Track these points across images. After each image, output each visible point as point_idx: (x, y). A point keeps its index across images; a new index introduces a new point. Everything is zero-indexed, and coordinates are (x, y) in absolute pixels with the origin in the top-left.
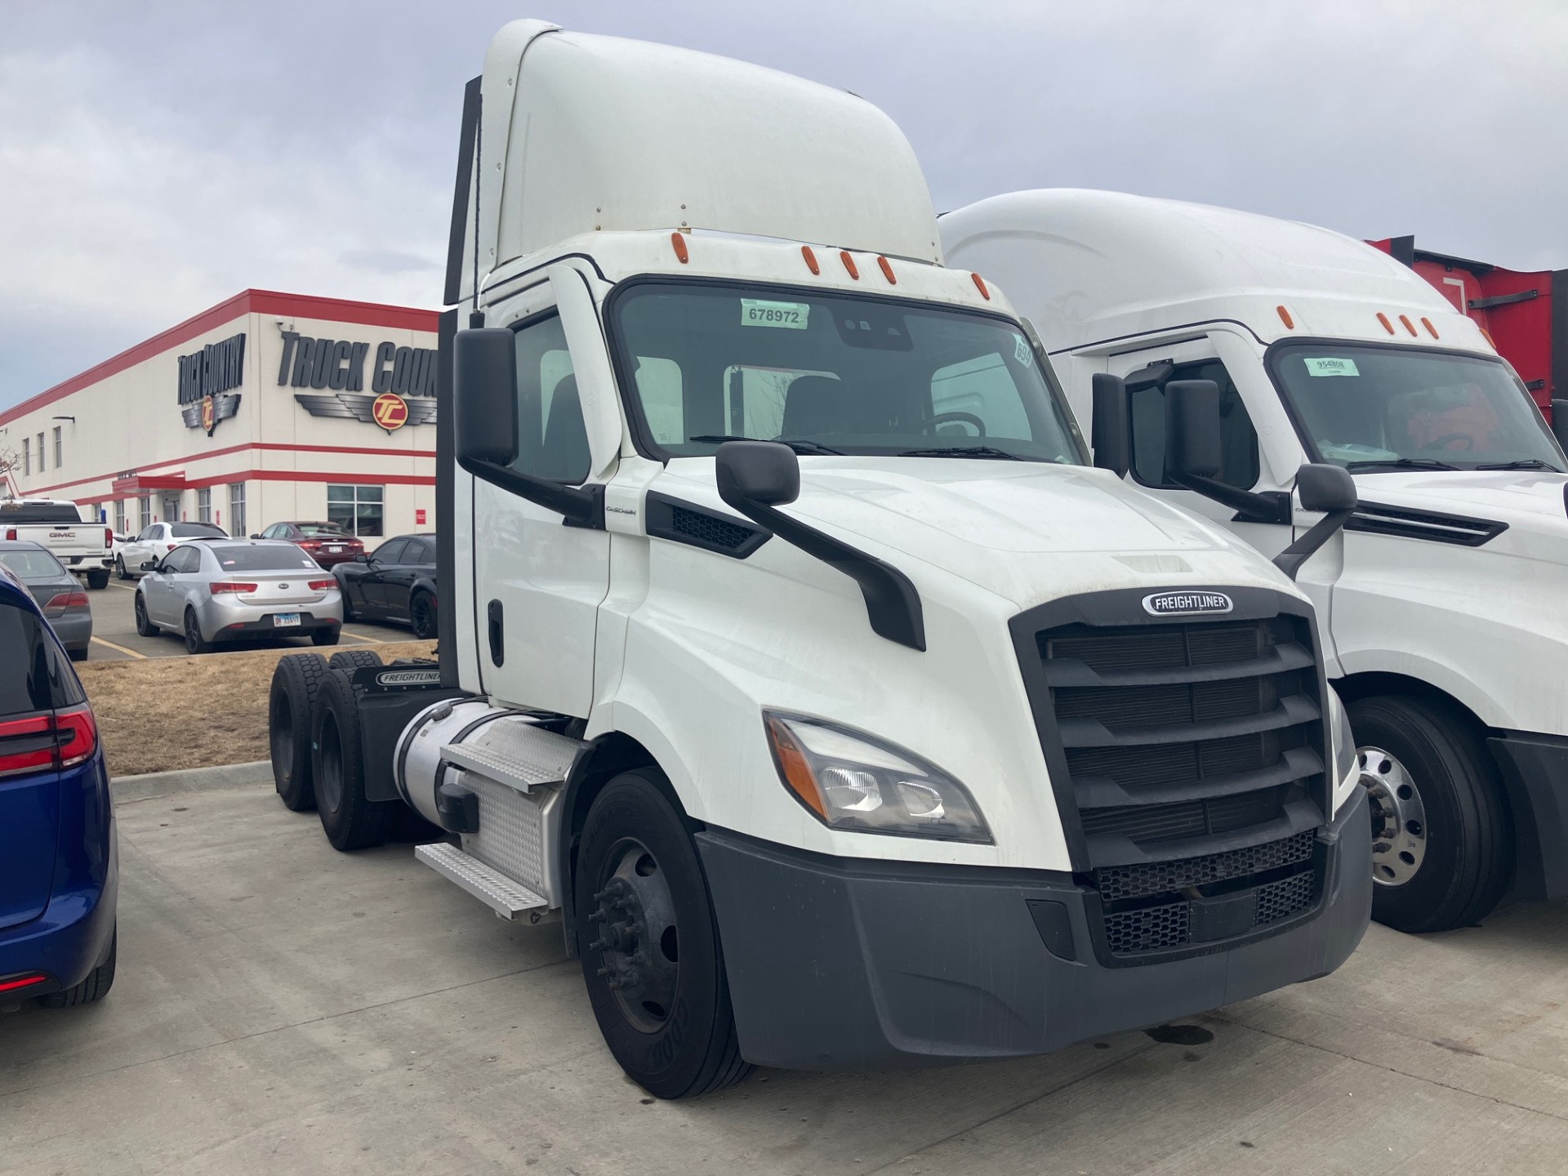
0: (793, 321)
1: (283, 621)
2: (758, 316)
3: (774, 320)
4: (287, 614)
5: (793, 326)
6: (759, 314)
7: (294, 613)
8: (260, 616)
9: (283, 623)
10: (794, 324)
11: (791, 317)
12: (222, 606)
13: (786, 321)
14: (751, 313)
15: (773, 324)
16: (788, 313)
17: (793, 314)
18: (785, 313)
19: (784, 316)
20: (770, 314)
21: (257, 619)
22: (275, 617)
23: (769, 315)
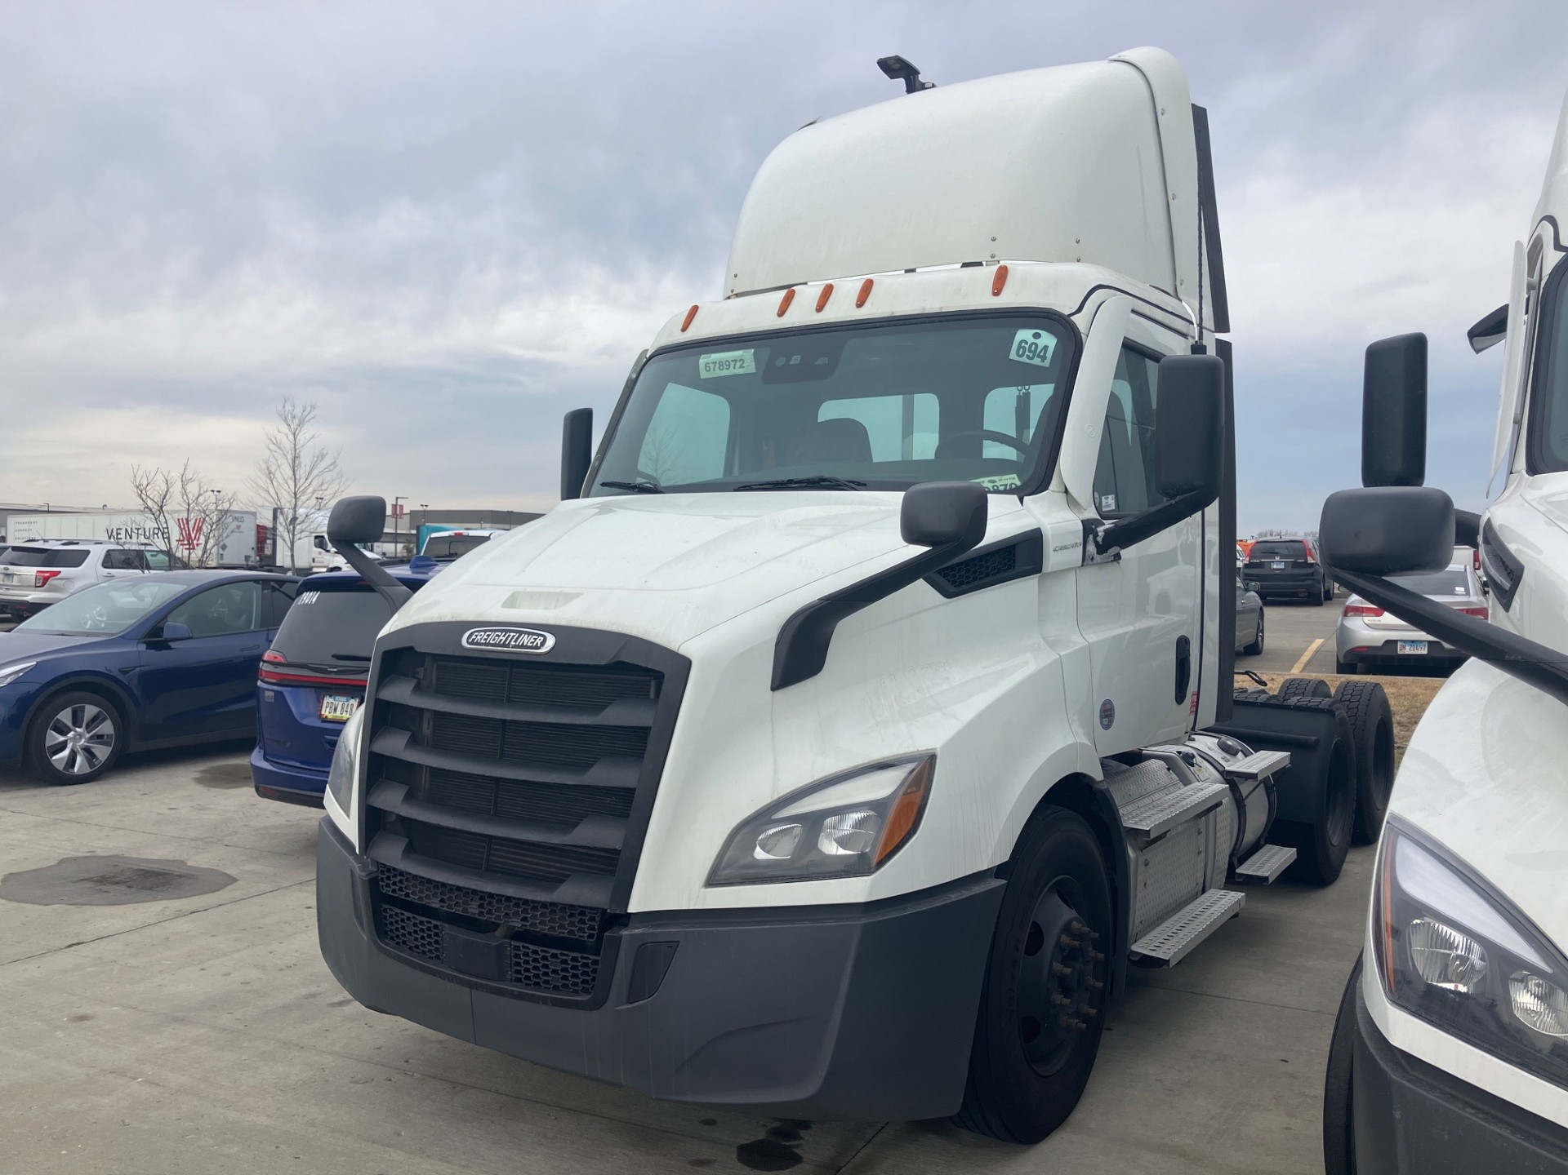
0: (741, 367)
1: (1408, 648)
2: (712, 369)
3: (725, 370)
4: (1413, 642)
5: (741, 371)
6: (712, 366)
7: (1422, 641)
8: (1383, 641)
9: (1408, 650)
10: (741, 370)
11: (738, 364)
12: (1352, 630)
13: (734, 368)
14: (706, 367)
15: (725, 373)
16: (735, 361)
17: (740, 360)
18: (732, 361)
19: (732, 364)
20: (722, 364)
21: (1380, 645)
22: (1399, 643)
23: (720, 366)
